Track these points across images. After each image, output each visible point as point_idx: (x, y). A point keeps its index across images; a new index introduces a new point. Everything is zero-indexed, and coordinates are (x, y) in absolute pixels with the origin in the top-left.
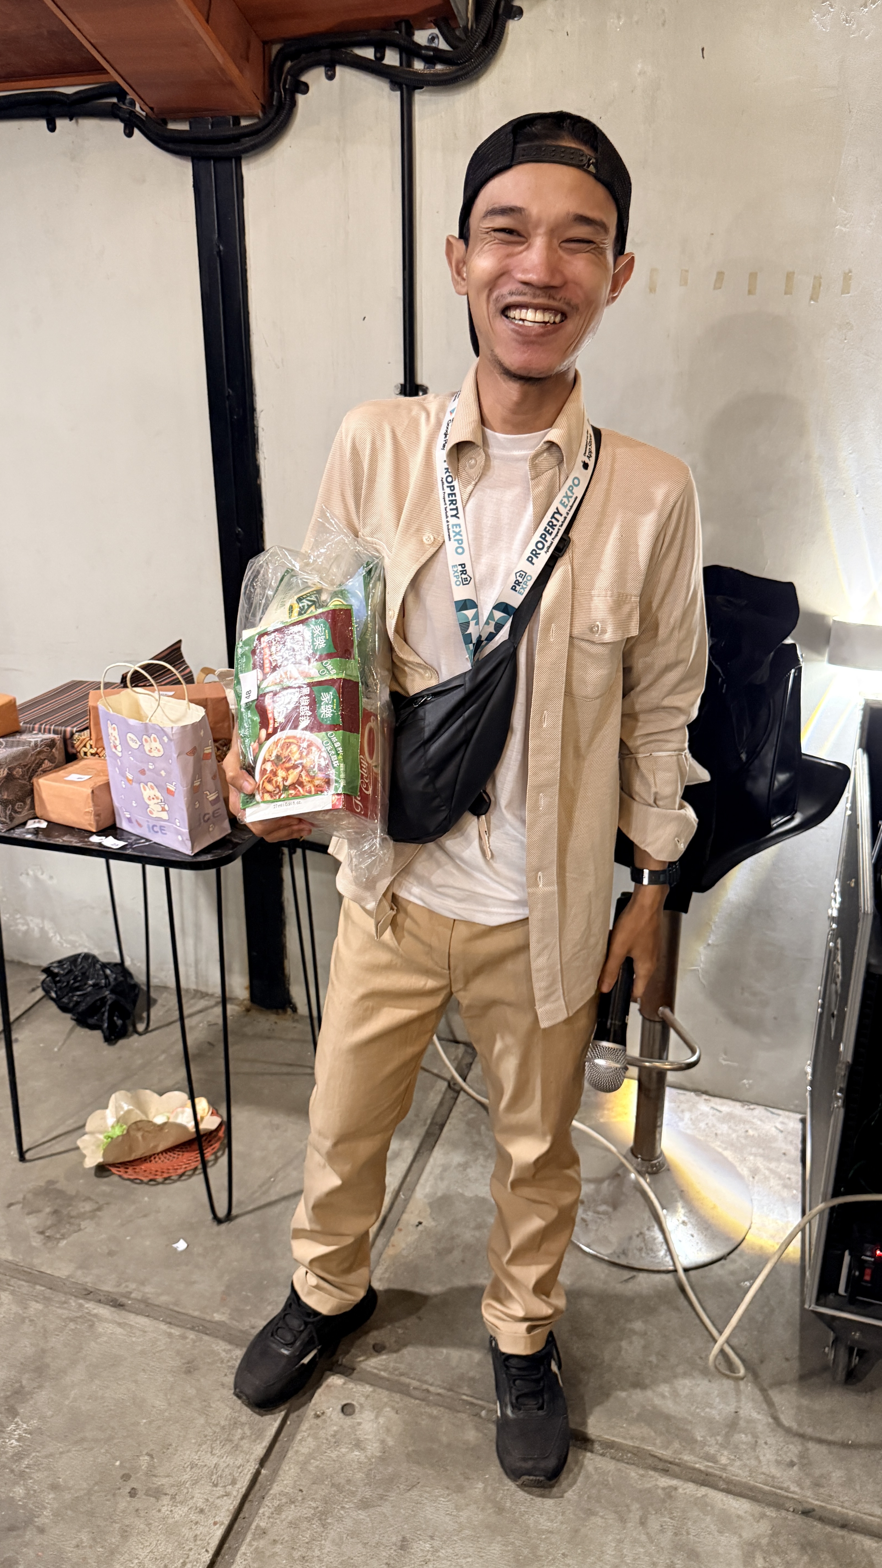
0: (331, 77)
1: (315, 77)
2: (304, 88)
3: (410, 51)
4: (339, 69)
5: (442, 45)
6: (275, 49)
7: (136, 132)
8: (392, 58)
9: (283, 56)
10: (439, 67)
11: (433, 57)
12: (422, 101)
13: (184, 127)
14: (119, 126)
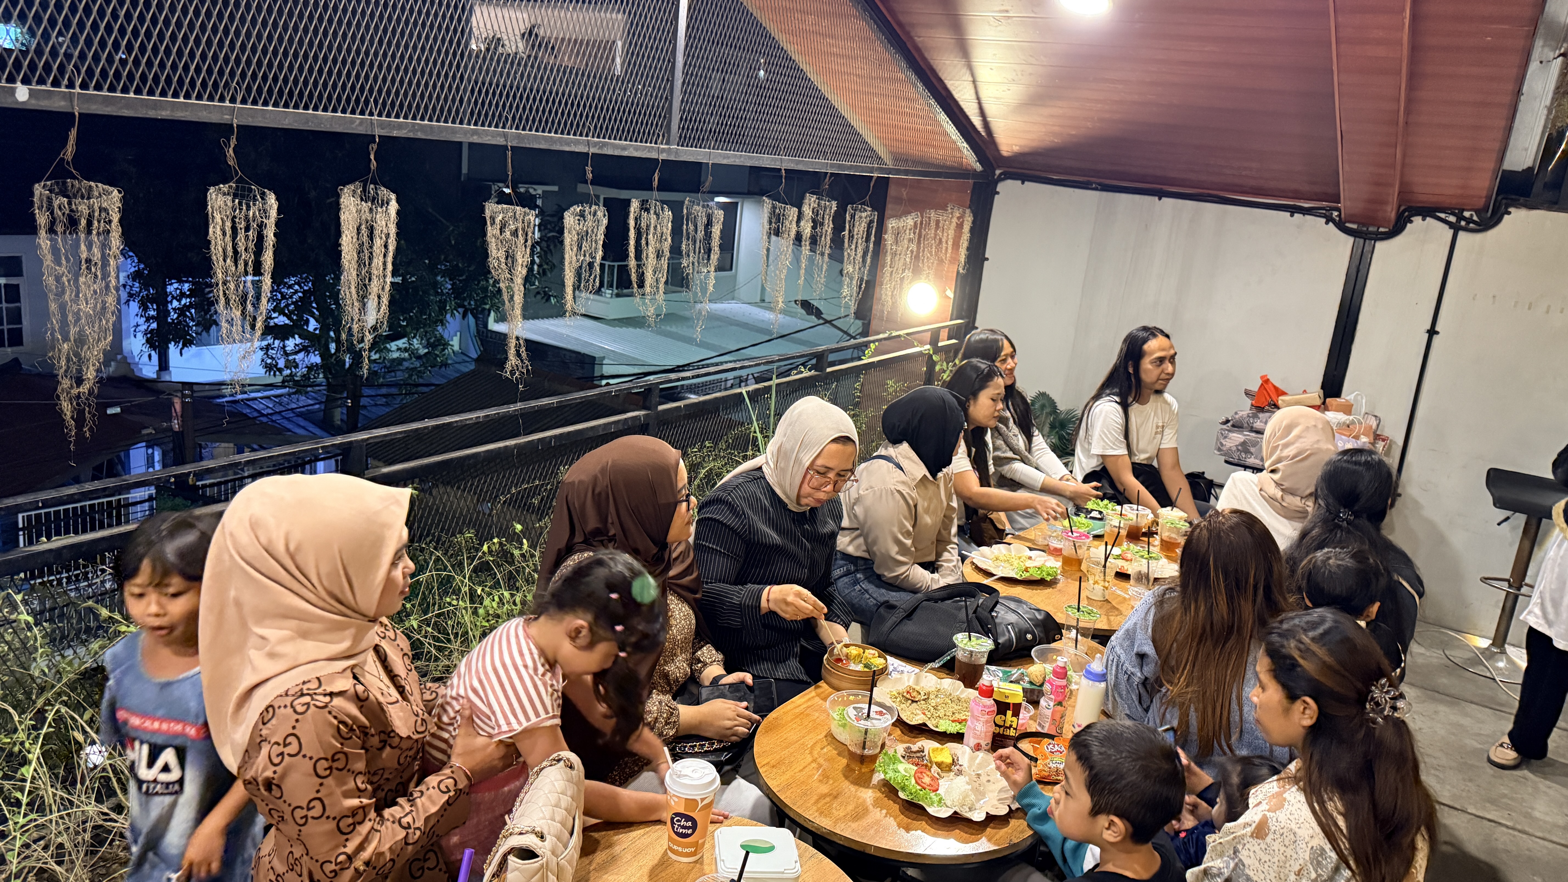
0: (1424, 220)
1: (1417, 220)
2: (1411, 222)
3: (1460, 218)
4: (1428, 219)
5: (1475, 218)
6: (1402, 208)
7: (1331, 224)
8: (1452, 219)
9: (1404, 211)
10: (1471, 225)
11: (1469, 221)
12: (1462, 235)
13: (1354, 226)
14: (1324, 220)
